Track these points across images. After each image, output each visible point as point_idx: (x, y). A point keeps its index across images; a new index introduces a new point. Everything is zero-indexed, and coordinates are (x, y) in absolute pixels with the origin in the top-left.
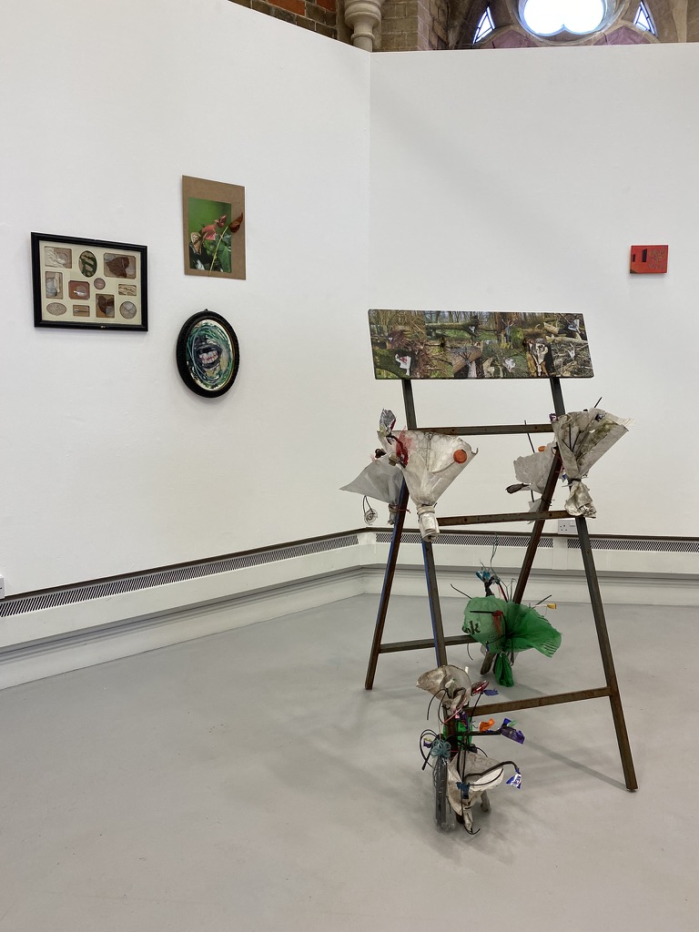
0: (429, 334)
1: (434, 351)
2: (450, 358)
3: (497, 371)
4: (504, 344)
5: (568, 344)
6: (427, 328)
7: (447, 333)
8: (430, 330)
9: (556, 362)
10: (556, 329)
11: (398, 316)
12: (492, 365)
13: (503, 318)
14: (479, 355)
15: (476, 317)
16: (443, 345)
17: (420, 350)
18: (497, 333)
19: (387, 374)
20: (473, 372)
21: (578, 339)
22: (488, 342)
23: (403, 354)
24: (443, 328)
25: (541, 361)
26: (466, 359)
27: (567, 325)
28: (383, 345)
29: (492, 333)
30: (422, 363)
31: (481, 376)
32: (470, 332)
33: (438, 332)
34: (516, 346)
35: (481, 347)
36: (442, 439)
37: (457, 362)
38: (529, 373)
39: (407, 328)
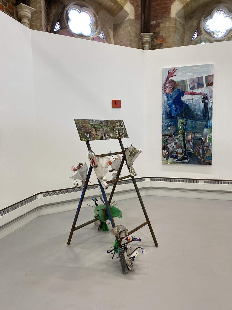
0: (92, 127)
1: (94, 132)
2: (98, 133)
3: (109, 137)
4: (109, 129)
5: (122, 129)
6: (91, 125)
7: (96, 126)
8: (92, 125)
9: (121, 134)
10: (119, 125)
11: (83, 121)
12: (108, 135)
13: (107, 121)
14: (104, 133)
15: (101, 121)
16: (96, 130)
17: (91, 132)
18: (107, 125)
19: (84, 140)
20: (104, 138)
21: (124, 128)
22: (105, 129)
23: (87, 133)
24: (94, 125)
25: (118, 134)
26: (102, 134)
27: (121, 124)
28: (81, 130)
29: (106, 126)
30: (92, 136)
31: (106, 139)
32: (101, 126)
33: (94, 126)
34: (112, 130)
35: (104, 130)
36: (101, 158)
37: (100, 135)
38: (116, 137)
39: (86, 125)
